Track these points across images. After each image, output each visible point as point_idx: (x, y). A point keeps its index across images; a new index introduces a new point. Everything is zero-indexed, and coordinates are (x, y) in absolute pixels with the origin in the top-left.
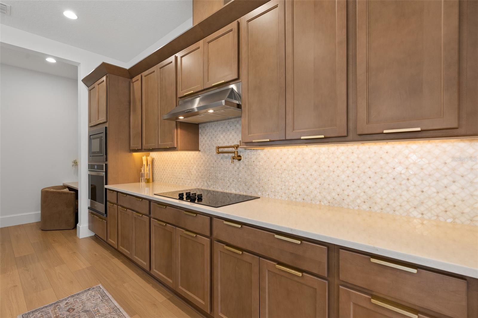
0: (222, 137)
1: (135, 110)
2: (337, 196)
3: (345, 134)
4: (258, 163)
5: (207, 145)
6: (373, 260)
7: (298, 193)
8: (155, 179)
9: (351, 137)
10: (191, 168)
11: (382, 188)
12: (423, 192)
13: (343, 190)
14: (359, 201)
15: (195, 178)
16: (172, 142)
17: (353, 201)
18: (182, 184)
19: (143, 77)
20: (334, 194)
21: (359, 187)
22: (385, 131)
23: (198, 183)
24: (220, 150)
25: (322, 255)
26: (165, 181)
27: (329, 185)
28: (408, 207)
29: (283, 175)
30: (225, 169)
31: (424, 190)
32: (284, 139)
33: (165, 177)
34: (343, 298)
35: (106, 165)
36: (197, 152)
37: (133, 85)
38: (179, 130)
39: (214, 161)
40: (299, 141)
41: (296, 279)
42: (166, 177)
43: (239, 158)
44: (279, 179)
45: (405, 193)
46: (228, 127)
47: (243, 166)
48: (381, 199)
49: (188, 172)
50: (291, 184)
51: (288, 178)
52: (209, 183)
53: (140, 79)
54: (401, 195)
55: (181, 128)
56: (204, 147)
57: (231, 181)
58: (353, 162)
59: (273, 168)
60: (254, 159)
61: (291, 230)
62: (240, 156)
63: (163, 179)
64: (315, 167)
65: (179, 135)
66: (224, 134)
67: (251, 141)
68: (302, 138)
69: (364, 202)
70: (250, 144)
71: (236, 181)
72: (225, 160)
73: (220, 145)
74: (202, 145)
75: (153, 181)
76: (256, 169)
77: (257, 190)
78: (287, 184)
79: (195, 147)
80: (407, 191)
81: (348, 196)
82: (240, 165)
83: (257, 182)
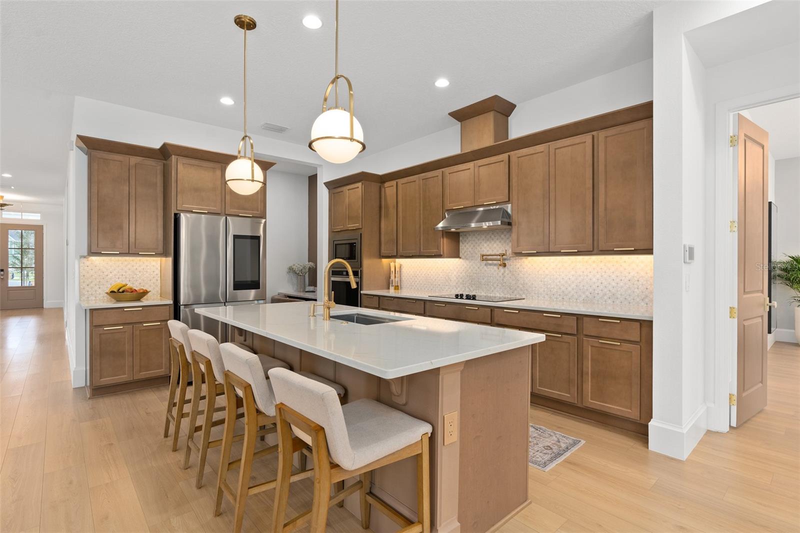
0: (485, 245)
1: (387, 215)
2: (589, 295)
3: (592, 250)
4: (523, 269)
5: (468, 253)
6: (600, 320)
7: (559, 294)
8: (402, 286)
9: (595, 252)
10: (450, 274)
11: (622, 287)
12: (647, 289)
13: (594, 290)
14: (605, 298)
15: (454, 284)
16: (438, 249)
17: (601, 298)
18: (439, 290)
19: (400, 185)
20: (587, 293)
21: (605, 287)
22: (615, 249)
23: (459, 289)
24: (484, 258)
25: (573, 322)
26: (416, 288)
27: (583, 286)
28: (638, 300)
29: (546, 280)
30: (489, 275)
31: (648, 288)
32: (548, 251)
33: (416, 284)
34: (585, 344)
35: (361, 271)
36: (457, 260)
37: (385, 191)
38: (445, 239)
39: (477, 268)
40: (559, 253)
41: (558, 339)
42: (418, 284)
43: (505, 265)
44: (542, 282)
45: (636, 290)
46: (492, 237)
47: (507, 272)
48: (621, 295)
49: (447, 278)
50: (552, 286)
51: (550, 282)
52: (471, 288)
53: (395, 186)
54: (634, 292)
55: (446, 237)
56: (465, 254)
57: (495, 285)
58: (601, 269)
59: (537, 273)
60: (518, 265)
61: (555, 309)
62: (505, 264)
63: (414, 286)
64: (573, 273)
65: (445, 244)
66: (488, 243)
67: (520, 252)
68: (562, 251)
69: (610, 298)
70: (519, 254)
71: (500, 285)
72: (489, 267)
73: (484, 253)
74: (463, 252)
75: (401, 288)
76: (521, 274)
77: (521, 292)
78: (549, 286)
79: (456, 254)
80: (638, 288)
81: (598, 294)
82: (505, 272)
83: (521, 286)
